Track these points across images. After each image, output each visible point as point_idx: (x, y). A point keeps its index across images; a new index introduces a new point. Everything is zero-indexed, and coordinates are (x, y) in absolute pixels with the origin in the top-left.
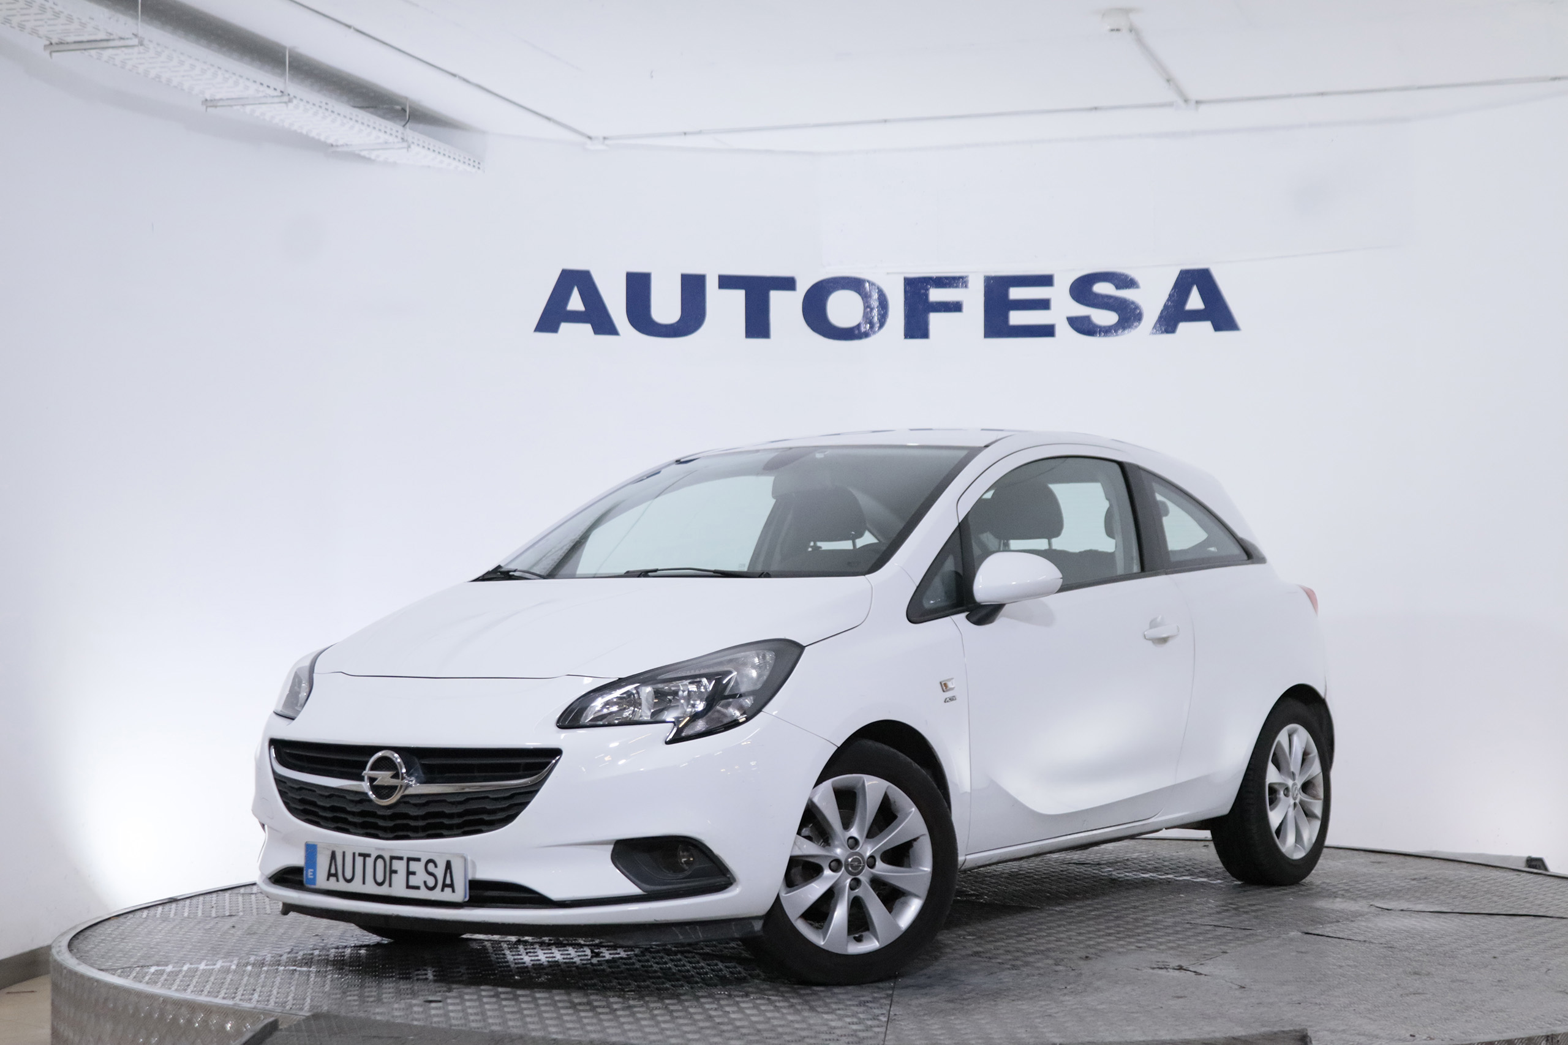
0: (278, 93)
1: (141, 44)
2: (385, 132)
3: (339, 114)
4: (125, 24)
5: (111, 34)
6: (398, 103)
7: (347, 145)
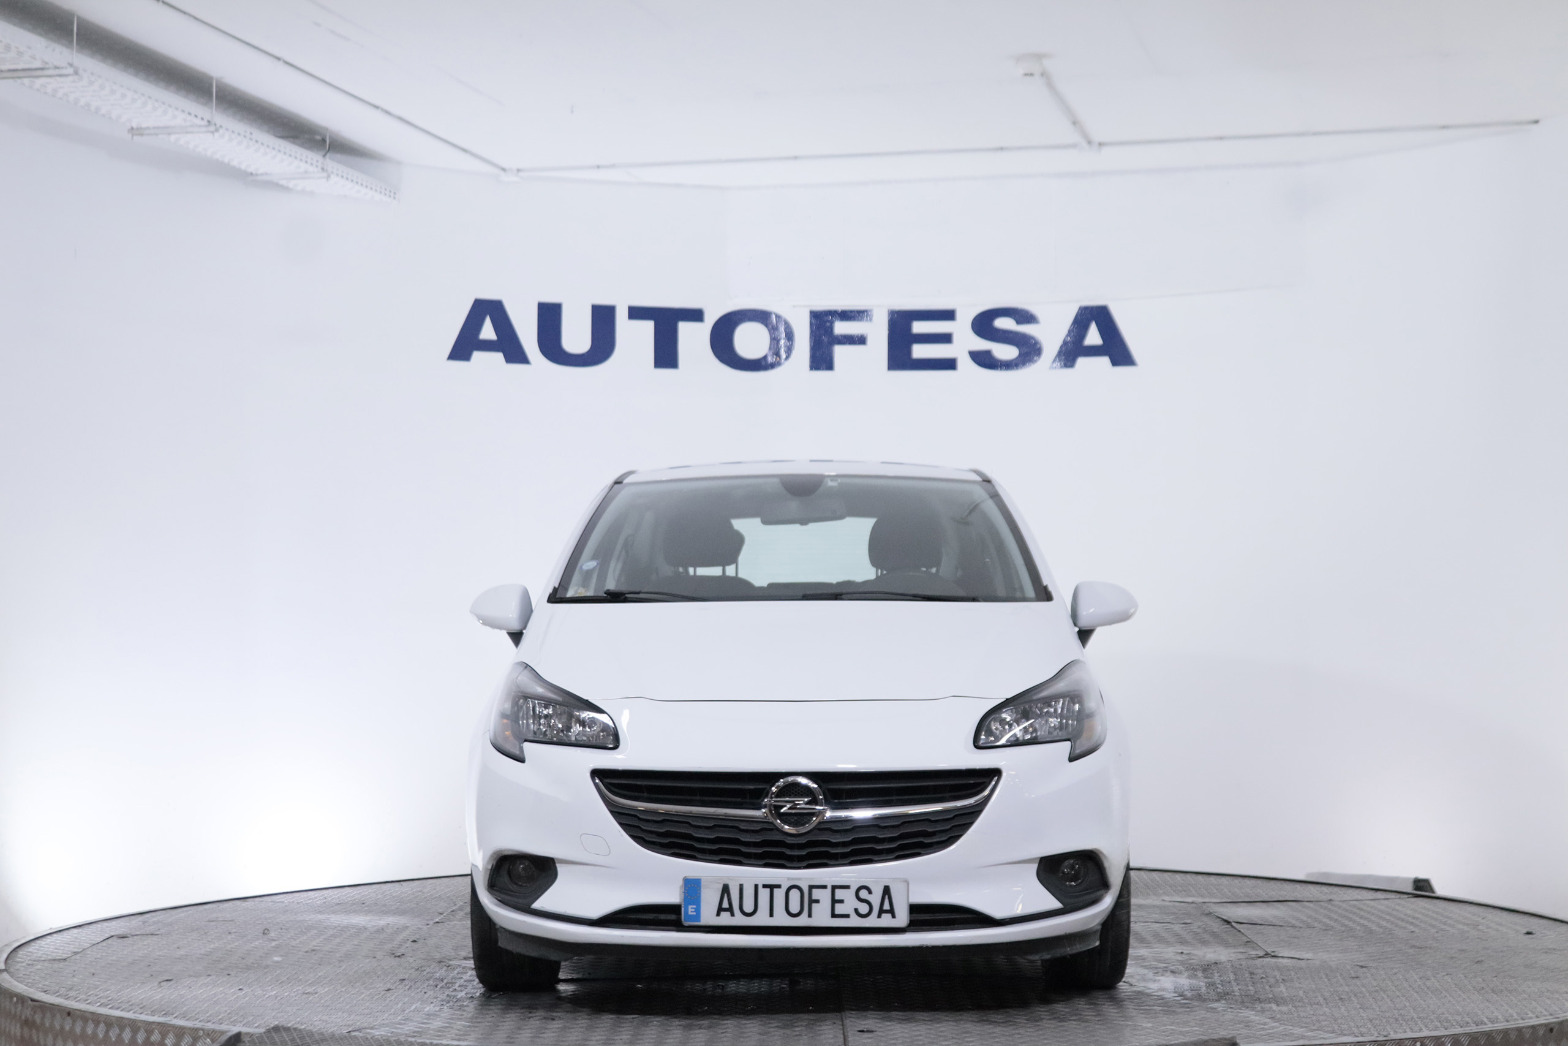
0: (205, 123)
1: (76, 73)
2: (306, 162)
3: (262, 144)
4: (61, 53)
5: (46, 63)
6: (318, 133)
7: (266, 174)
